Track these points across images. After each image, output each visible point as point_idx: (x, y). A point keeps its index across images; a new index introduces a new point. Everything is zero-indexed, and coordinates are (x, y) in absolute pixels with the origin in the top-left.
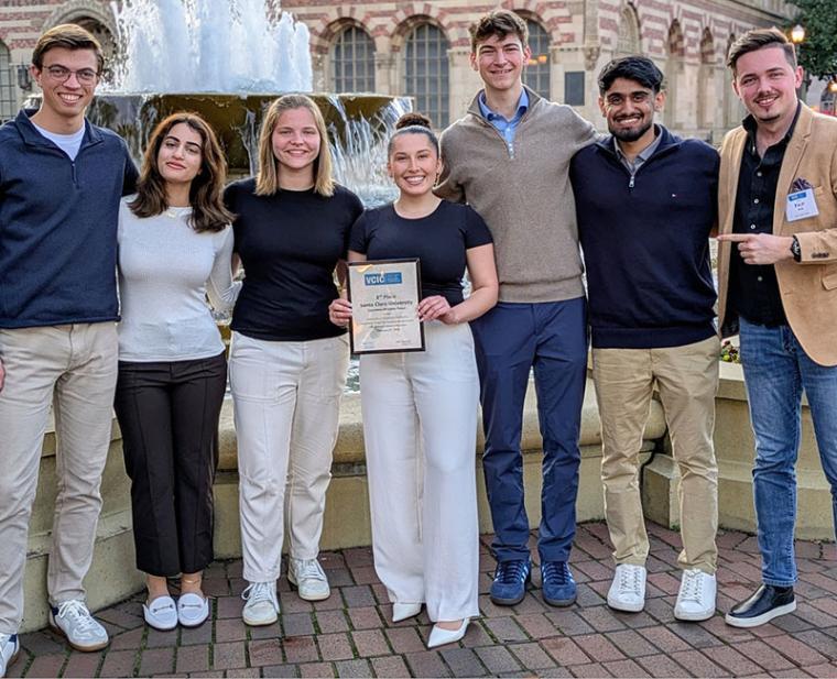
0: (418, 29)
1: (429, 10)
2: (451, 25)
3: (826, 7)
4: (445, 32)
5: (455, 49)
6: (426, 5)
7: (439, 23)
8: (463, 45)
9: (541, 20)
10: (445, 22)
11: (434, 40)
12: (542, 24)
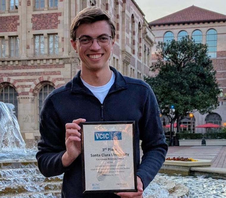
0: (5, 88)
1: (9, 81)
2: (18, 86)
3: (158, 84)
4: (16, 90)
5: (20, 96)
6: (8, 78)
7: (13, 85)
8: (23, 95)
9: (54, 85)
10: (16, 85)
11: (11, 92)
12: (55, 87)
